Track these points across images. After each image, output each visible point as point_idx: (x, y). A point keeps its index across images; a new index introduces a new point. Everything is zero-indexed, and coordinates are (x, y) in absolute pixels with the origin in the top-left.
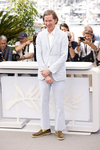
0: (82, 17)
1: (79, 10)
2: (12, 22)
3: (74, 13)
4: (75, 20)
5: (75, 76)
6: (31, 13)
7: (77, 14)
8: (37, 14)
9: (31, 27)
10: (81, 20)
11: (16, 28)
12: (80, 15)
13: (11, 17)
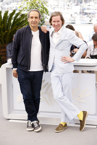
1: (88, 9)
2: (24, 21)
3: (83, 13)
5: (83, 72)
6: (42, 12)
7: (86, 14)
8: (47, 13)
9: (41, 25)
10: (90, 19)
12: (89, 15)
13: (23, 16)
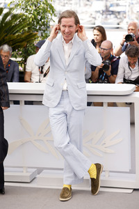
0: (121, 16)
1: (117, 5)
4: (109, 21)
6: (45, 11)
7: (113, 12)
8: (53, 12)
9: (44, 31)
10: (118, 21)
11: (23, 34)
12: (117, 14)
